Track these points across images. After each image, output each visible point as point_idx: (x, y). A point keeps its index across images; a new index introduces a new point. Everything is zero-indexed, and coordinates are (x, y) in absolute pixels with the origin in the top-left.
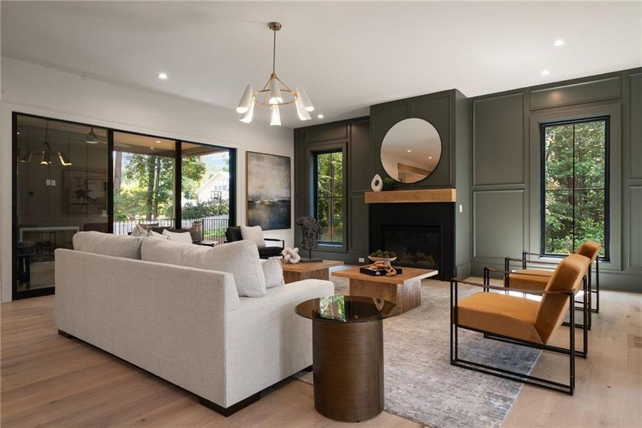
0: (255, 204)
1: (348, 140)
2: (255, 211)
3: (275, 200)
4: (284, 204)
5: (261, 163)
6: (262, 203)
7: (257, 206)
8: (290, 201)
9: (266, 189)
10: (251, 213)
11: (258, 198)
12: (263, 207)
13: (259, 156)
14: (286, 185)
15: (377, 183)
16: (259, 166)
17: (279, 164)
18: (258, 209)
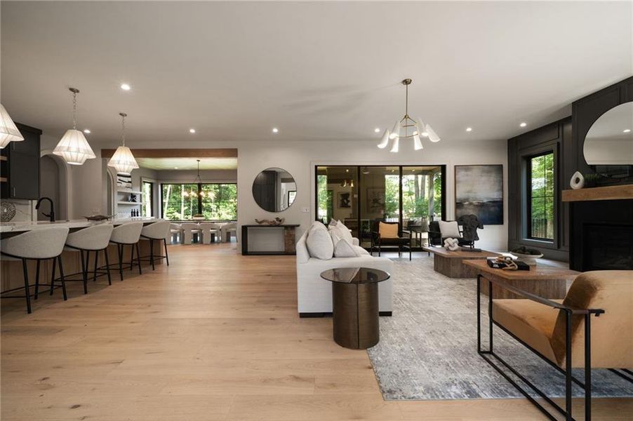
0: (463, 205)
1: (560, 140)
2: (463, 210)
3: (485, 201)
4: (495, 204)
5: (469, 173)
6: (471, 204)
7: (465, 206)
8: (502, 202)
9: (475, 193)
10: (459, 211)
11: (467, 200)
12: (472, 207)
13: (467, 168)
14: (497, 187)
15: (577, 180)
16: (467, 175)
17: (488, 172)
18: (466, 209)
